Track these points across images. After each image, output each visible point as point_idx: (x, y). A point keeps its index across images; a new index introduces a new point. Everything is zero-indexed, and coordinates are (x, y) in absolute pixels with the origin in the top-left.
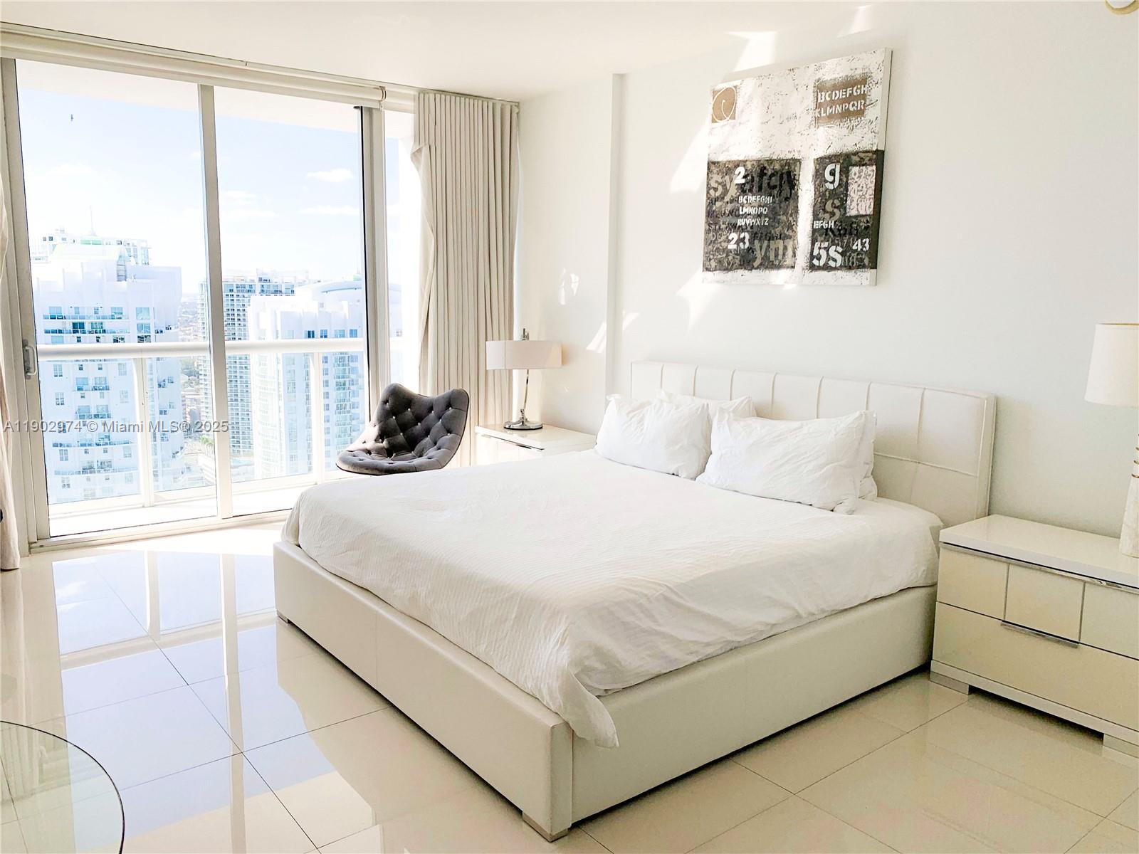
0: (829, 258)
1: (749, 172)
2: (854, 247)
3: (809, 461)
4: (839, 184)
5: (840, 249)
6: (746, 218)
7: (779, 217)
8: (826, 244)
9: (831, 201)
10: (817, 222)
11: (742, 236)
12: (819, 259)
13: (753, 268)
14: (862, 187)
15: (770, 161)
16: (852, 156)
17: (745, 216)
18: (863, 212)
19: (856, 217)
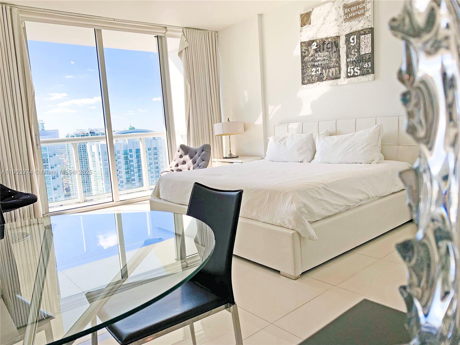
0: (354, 72)
1: (318, 44)
2: (365, 66)
3: (360, 146)
4: (356, 43)
5: (359, 68)
6: (318, 62)
7: (332, 59)
8: (353, 67)
9: (354, 50)
10: (349, 59)
11: (317, 69)
12: (350, 73)
13: (323, 80)
14: (366, 43)
15: (327, 38)
16: (361, 32)
17: (318, 61)
18: (367, 52)
19: (364, 55)
